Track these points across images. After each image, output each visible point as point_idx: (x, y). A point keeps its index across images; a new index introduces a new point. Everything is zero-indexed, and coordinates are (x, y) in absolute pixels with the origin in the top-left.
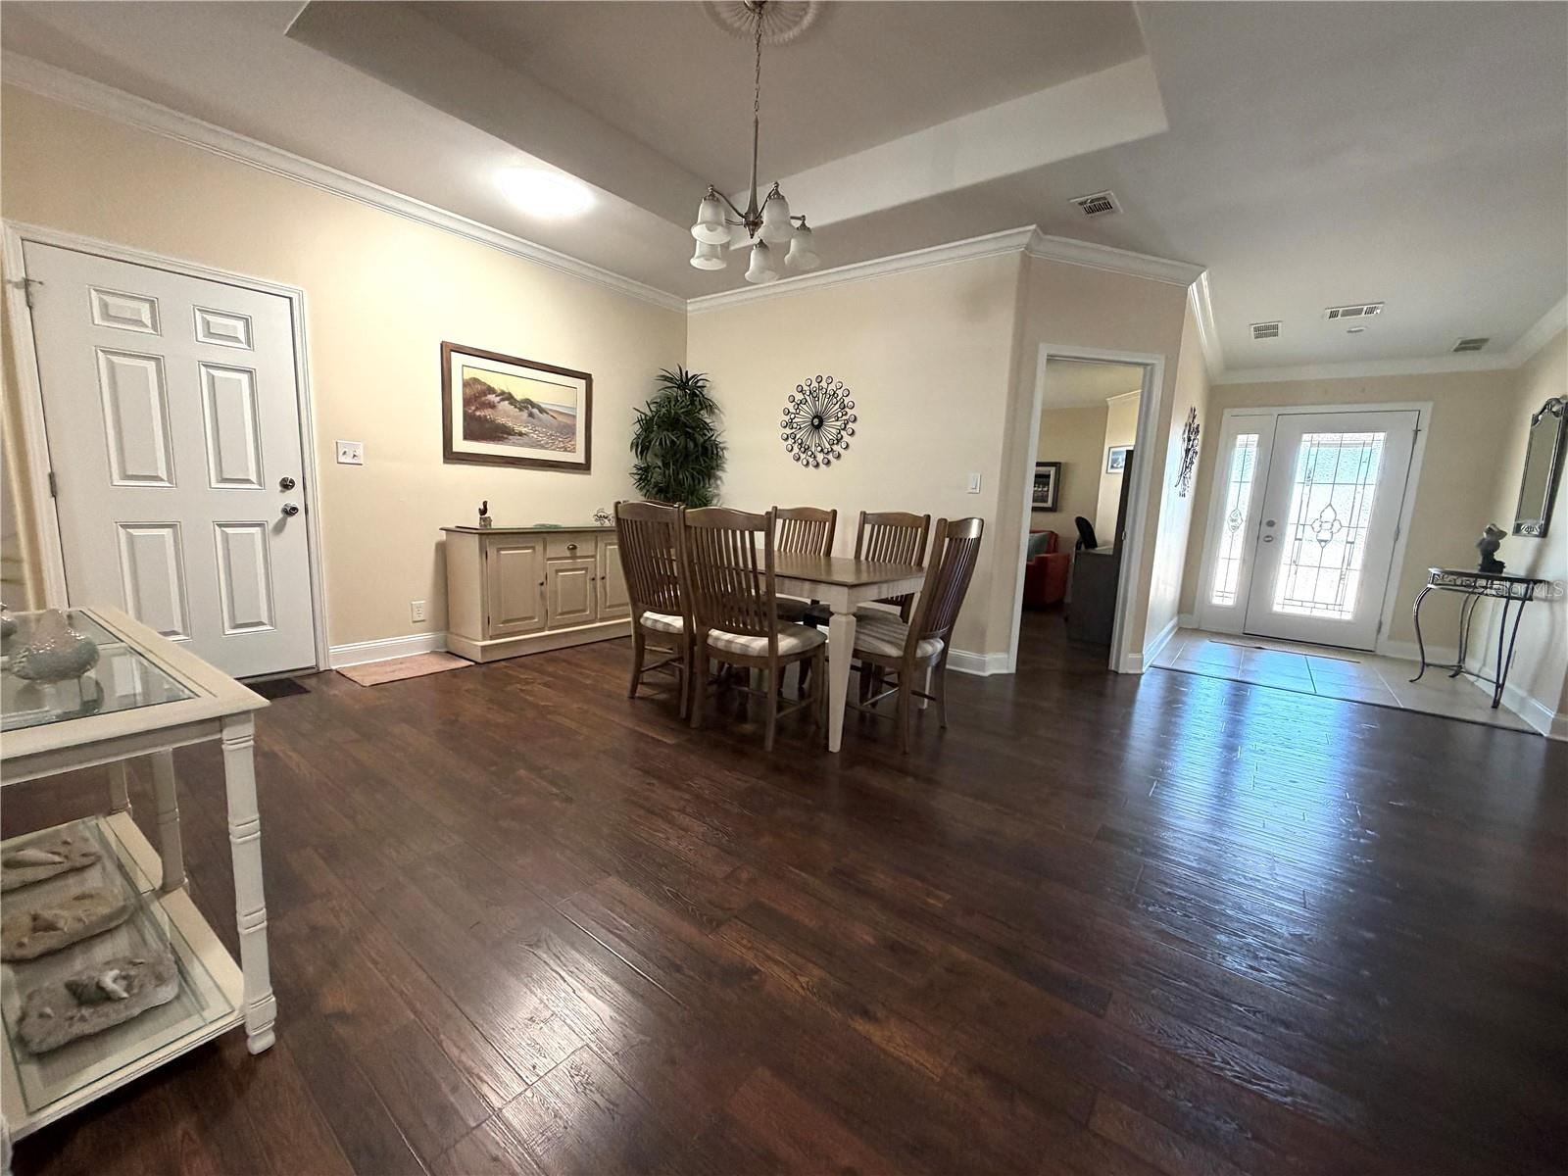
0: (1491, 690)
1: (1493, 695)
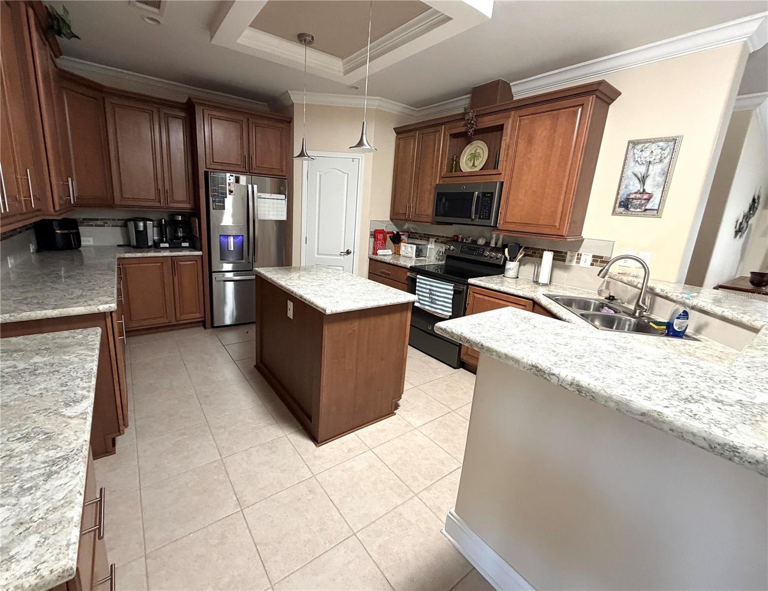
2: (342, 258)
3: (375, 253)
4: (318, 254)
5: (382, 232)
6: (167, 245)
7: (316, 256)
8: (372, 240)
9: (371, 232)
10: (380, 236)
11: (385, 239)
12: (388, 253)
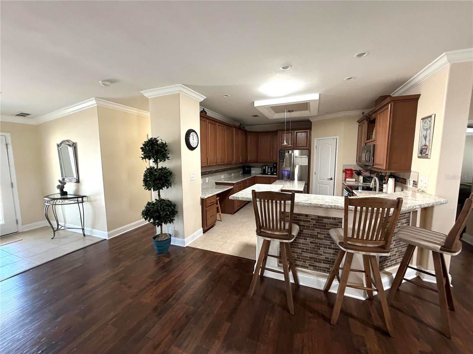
0: (81, 232)
1: (82, 233)
2: (329, 181)
3: (345, 180)
4: (320, 179)
5: (351, 170)
6: (270, 173)
7: (319, 180)
8: (344, 174)
9: (343, 170)
10: (349, 172)
11: (352, 174)
12: (353, 180)
